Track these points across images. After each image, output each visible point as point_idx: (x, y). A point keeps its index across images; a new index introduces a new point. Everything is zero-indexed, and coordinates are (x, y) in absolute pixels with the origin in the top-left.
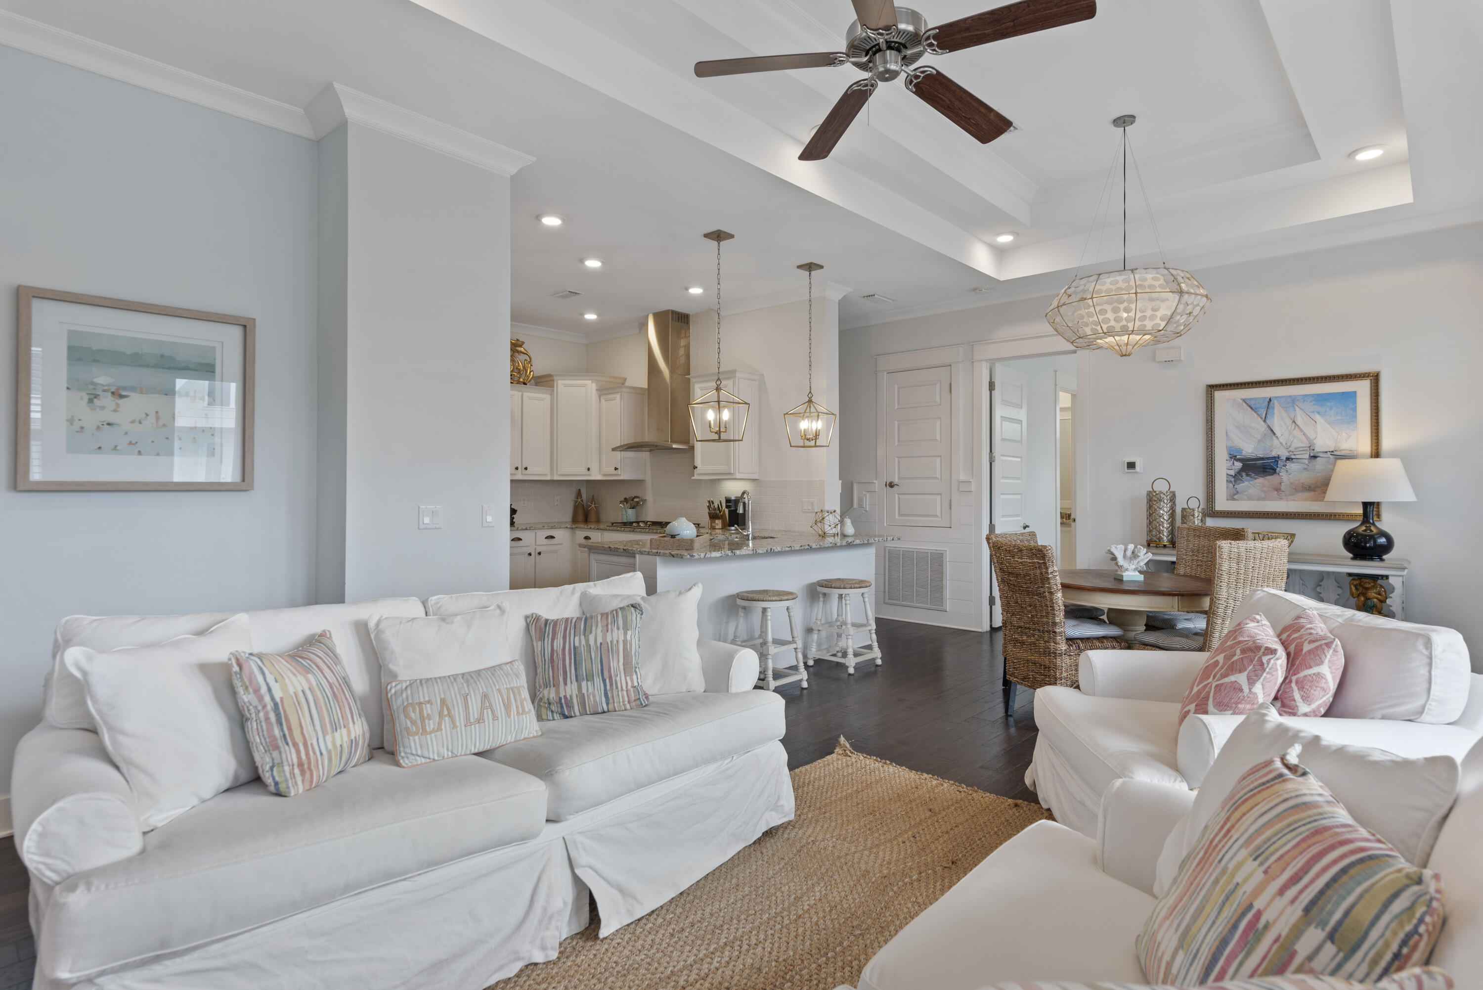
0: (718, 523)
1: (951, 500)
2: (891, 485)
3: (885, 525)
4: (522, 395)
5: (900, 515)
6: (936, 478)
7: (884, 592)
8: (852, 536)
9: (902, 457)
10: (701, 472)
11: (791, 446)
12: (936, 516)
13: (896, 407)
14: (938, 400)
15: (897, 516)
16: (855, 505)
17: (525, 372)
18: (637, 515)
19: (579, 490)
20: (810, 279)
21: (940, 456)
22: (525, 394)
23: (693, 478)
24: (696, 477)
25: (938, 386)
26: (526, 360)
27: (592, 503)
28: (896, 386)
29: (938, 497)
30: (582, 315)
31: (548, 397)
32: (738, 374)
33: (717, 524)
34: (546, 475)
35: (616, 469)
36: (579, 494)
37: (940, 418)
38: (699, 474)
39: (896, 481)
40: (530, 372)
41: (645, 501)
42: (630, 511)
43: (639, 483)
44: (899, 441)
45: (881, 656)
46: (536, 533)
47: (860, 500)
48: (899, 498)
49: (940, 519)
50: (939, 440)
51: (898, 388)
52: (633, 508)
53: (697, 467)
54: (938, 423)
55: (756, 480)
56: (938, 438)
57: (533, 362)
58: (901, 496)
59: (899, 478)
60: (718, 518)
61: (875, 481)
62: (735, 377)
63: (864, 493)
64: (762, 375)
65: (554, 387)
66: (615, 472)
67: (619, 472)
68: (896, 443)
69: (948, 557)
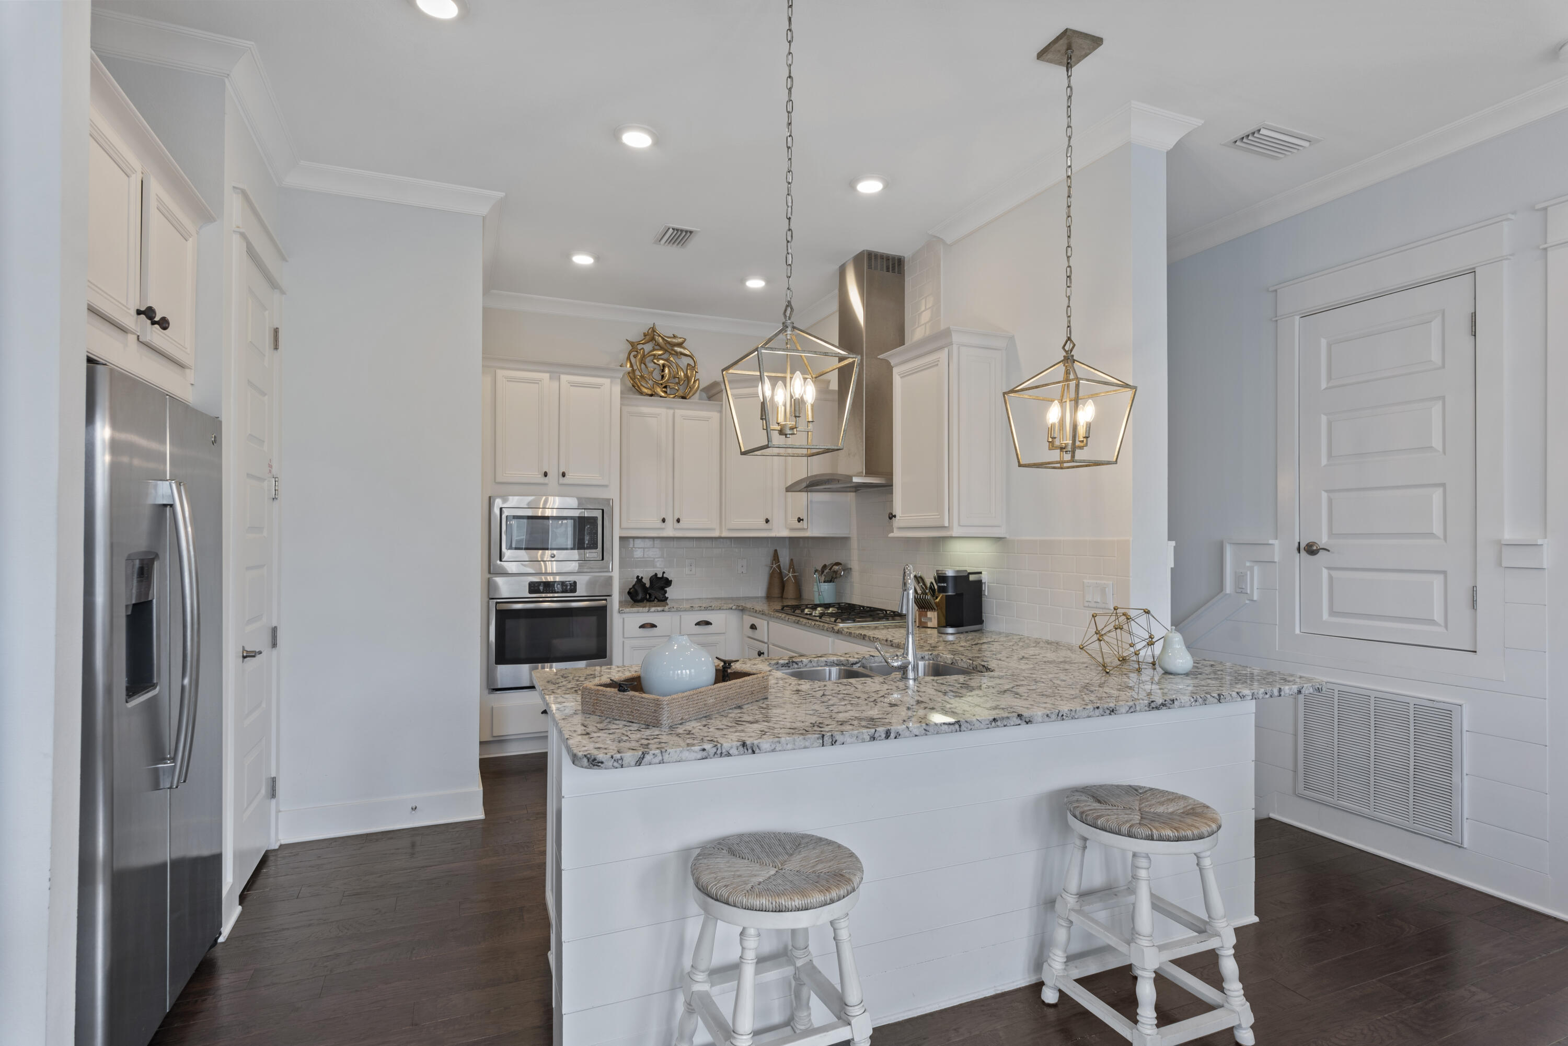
0: (933, 617)
1: (1474, 589)
2: (1312, 550)
3: (1297, 631)
4: (674, 414)
5: (1332, 613)
6: (1431, 535)
7: (1295, 771)
8: (1187, 674)
9: (1339, 491)
10: (902, 525)
11: (1020, 465)
12: (1432, 622)
13: (1324, 385)
14: (1436, 357)
15: (1325, 616)
16: (1229, 587)
17: (686, 382)
18: (839, 592)
19: (776, 551)
20: (1069, 77)
21: (1443, 485)
22: (677, 411)
23: (891, 535)
24: (896, 534)
25: (1435, 326)
26: (688, 365)
27: (789, 572)
28: (1324, 342)
29: (1438, 581)
30: (743, 281)
31: (715, 415)
32: (955, 338)
33: (930, 619)
34: (713, 529)
35: (800, 520)
36: (776, 557)
37: (1443, 398)
38: (900, 528)
39: (1323, 540)
40: (695, 381)
41: (848, 570)
42: (825, 587)
43: (841, 541)
44: (1330, 456)
45: (1252, 1020)
46: (680, 616)
47: (1239, 579)
48: (1331, 578)
49: (1442, 630)
50: (1440, 448)
51: (1329, 346)
52: (830, 581)
53: (895, 516)
54: (1437, 409)
55: (1000, 538)
56: (1437, 443)
57: (699, 368)
58: (1335, 574)
59: (1331, 534)
60: (932, 609)
61: (1271, 542)
62: (951, 344)
63: (1248, 564)
64: (1012, 339)
65: (722, 401)
66: (799, 525)
67: (804, 524)
68: (1324, 461)
69: (1467, 720)
